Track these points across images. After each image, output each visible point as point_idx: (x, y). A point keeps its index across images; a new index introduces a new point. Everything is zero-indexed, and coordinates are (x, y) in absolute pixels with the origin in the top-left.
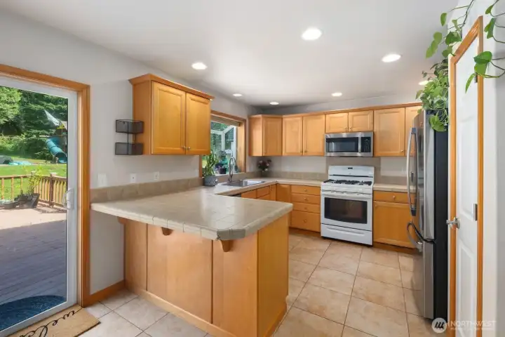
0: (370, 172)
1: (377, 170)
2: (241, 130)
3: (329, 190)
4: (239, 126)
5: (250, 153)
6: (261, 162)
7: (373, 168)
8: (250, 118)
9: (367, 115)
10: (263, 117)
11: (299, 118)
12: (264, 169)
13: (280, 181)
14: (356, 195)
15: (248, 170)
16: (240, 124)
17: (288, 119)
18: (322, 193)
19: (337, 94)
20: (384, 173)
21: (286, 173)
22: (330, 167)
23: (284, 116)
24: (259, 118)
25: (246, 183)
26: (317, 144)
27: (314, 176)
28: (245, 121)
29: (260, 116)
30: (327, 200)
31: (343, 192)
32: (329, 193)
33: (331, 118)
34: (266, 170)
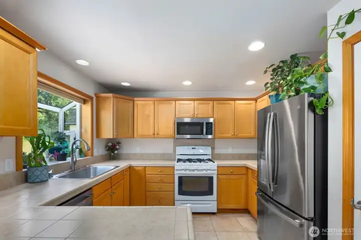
0: (208, 151)
1: (213, 149)
2: (87, 109)
3: (183, 169)
4: (84, 104)
5: (98, 135)
6: (110, 144)
7: (210, 148)
8: (98, 97)
9: (209, 104)
10: (114, 97)
11: (151, 102)
12: (113, 152)
13: (134, 163)
14: (204, 172)
15: (96, 153)
16: (85, 102)
17: (139, 102)
18: (176, 172)
19: (187, 83)
20: (217, 151)
21: (135, 154)
22: (177, 148)
23: (135, 99)
24: (107, 98)
26: (168, 127)
27: (164, 157)
28: (91, 98)
29: (110, 95)
30: (180, 178)
31: (194, 170)
32: (183, 172)
33: (180, 104)
34: (116, 152)
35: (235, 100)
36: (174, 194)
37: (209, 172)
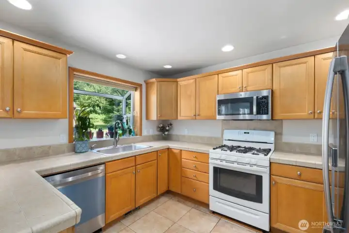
0: (271, 137)
1: (278, 135)
2: (136, 95)
3: (219, 158)
4: (136, 91)
5: (148, 117)
7: (273, 134)
8: (147, 83)
9: (265, 70)
10: (157, 82)
11: (192, 81)
12: (164, 132)
14: (248, 167)
16: (136, 89)
17: (183, 82)
18: (210, 161)
21: (184, 136)
22: (225, 131)
23: (178, 80)
24: (153, 83)
25: (135, 146)
27: (208, 141)
28: (141, 85)
29: (154, 80)
31: (233, 162)
32: (218, 162)
33: (223, 77)
34: (166, 133)
35: (314, 54)
36: (208, 186)
37: (255, 168)
